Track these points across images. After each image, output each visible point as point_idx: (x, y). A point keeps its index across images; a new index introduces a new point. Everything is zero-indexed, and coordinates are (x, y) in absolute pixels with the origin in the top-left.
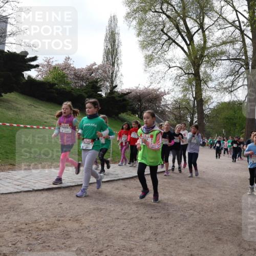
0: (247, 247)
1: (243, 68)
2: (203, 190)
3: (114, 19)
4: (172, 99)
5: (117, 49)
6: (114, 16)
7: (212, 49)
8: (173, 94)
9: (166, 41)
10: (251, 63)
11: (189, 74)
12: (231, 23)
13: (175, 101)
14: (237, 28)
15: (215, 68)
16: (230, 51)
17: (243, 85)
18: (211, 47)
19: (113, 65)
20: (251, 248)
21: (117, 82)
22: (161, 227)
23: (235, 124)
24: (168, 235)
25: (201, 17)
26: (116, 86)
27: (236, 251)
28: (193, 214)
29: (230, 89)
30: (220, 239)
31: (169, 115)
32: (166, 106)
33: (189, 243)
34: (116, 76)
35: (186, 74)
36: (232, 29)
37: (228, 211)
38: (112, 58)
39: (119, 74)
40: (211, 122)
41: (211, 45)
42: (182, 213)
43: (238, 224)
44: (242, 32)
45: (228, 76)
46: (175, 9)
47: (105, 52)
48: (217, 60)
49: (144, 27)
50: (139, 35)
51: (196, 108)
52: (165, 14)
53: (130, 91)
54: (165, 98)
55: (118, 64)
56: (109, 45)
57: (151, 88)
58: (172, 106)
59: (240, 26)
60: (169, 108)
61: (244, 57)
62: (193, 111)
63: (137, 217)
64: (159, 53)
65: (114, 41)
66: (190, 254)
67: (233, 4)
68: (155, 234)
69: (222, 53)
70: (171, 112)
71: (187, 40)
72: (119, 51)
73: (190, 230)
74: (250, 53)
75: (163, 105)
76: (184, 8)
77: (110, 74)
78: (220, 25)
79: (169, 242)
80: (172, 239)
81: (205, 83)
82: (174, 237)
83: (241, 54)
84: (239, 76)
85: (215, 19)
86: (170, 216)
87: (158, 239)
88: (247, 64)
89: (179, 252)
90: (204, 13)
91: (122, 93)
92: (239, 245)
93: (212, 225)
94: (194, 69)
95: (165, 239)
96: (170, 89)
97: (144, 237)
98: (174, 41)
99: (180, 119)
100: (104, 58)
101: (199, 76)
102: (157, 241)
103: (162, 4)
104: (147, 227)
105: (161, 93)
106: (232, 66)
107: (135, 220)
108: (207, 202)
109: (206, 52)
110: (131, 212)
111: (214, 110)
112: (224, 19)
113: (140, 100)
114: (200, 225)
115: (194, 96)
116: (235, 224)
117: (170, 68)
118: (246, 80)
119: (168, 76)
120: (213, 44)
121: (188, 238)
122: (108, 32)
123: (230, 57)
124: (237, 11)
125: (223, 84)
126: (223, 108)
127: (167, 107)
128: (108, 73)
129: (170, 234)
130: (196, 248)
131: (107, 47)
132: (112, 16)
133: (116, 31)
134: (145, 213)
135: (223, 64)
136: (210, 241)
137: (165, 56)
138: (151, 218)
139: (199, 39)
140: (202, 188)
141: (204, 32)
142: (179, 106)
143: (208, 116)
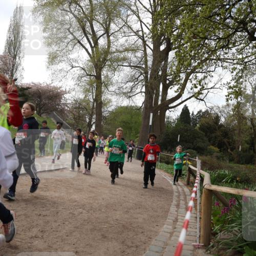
0: (130, 244)
1: (142, 76)
2: (94, 190)
3: (20, 10)
4: (72, 99)
5: (20, 42)
6: (20, 8)
7: (115, 54)
8: (73, 93)
9: (71, 40)
10: (150, 72)
11: (90, 75)
12: (135, 32)
13: (74, 100)
14: (140, 38)
15: (116, 73)
16: (132, 59)
17: (141, 92)
18: (114, 52)
19: (15, 57)
20: (133, 245)
21: (17, 75)
22: (50, 224)
23: (131, 128)
24: (55, 233)
25: (108, 23)
26: (16, 80)
27: (119, 248)
28: (82, 213)
29: (129, 95)
30: (105, 237)
31: (68, 114)
32: (66, 104)
33: (75, 240)
34: (16, 69)
35: (88, 75)
36: (136, 38)
37: (116, 211)
38: (14, 50)
39: (20, 68)
40: (109, 124)
41: (114, 50)
42: (71, 211)
43: (124, 223)
44: (144, 42)
45: (127, 82)
46: (83, 10)
47: (7, 43)
48: (119, 65)
49: (50, 24)
50: (44, 31)
51: (95, 110)
52: (73, 14)
53: (30, 87)
54: (65, 97)
55: (19, 57)
56: (13, 36)
57: (52, 85)
58: (71, 105)
59: (143, 36)
60: (68, 107)
61: (144, 66)
62: (92, 112)
63: (25, 215)
64: (64, 51)
65: (18, 33)
66: (76, 251)
67: (138, 14)
68: (42, 231)
69: (124, 59)
70: (70, 112)
71: (92, 42)
72: (22, 44)
73: (77, 228)
74: (150, 63)
75: (63, 104)
76: (92, 11)
77: (11, 66)
78: (124, 32)
79: (55, 239)
80: (59, 236)
81: (106, 86)
82: (60, 234)
83: (142, 63)
84: (138, 83)
85: (120, 26)
86: (59, 214)
87: (45, 236)
88: (146, 73)
89: (64, 249)
90: (110, 19)
91: (22, 88)
92: (123, 242)
93: (99, 223)
94: (96, 71)
95: (52, 237)
96: (71, 88)
97: (30, 234)
98: (79, 42)
99: (79, 119)
100: (6, 48)
101: (101, 79)
102: (43, 238)
103: (70, 4)
104: (34, 224)
105: (62, 91)
106: (132, 73)
107: (23, 217)
108: (96, 201)
109: (109, 57)
110: (19, 209)
111: (112, 113)
112: (129, 27)
113: (40, 97)
114: (88, 223)
115: (94, 97)
116: (121, 222)
117: (73, 67)
118: (144, 88)
119: (71, 75)
120: (116, 50)
121: (75, 236)
122: (13, 22)
123: (132, 64)
124: (141, 22)
125: (123, 89)
126: (120, 112)
127: (66, 106)
128: (8, 65)
129: (57, 231)
130: (81, 245)
131: (10, 38)
132: (18, 6)
133: (21, 24)
134: (33, 210)
135: (124, 70)
136: (96, 239)
137: (70, 56)
138: (40, 215)
139: (103, 43)
140: (94, 187)
141: (108, 37)
142: (79, 106)
143: (106, 119)
